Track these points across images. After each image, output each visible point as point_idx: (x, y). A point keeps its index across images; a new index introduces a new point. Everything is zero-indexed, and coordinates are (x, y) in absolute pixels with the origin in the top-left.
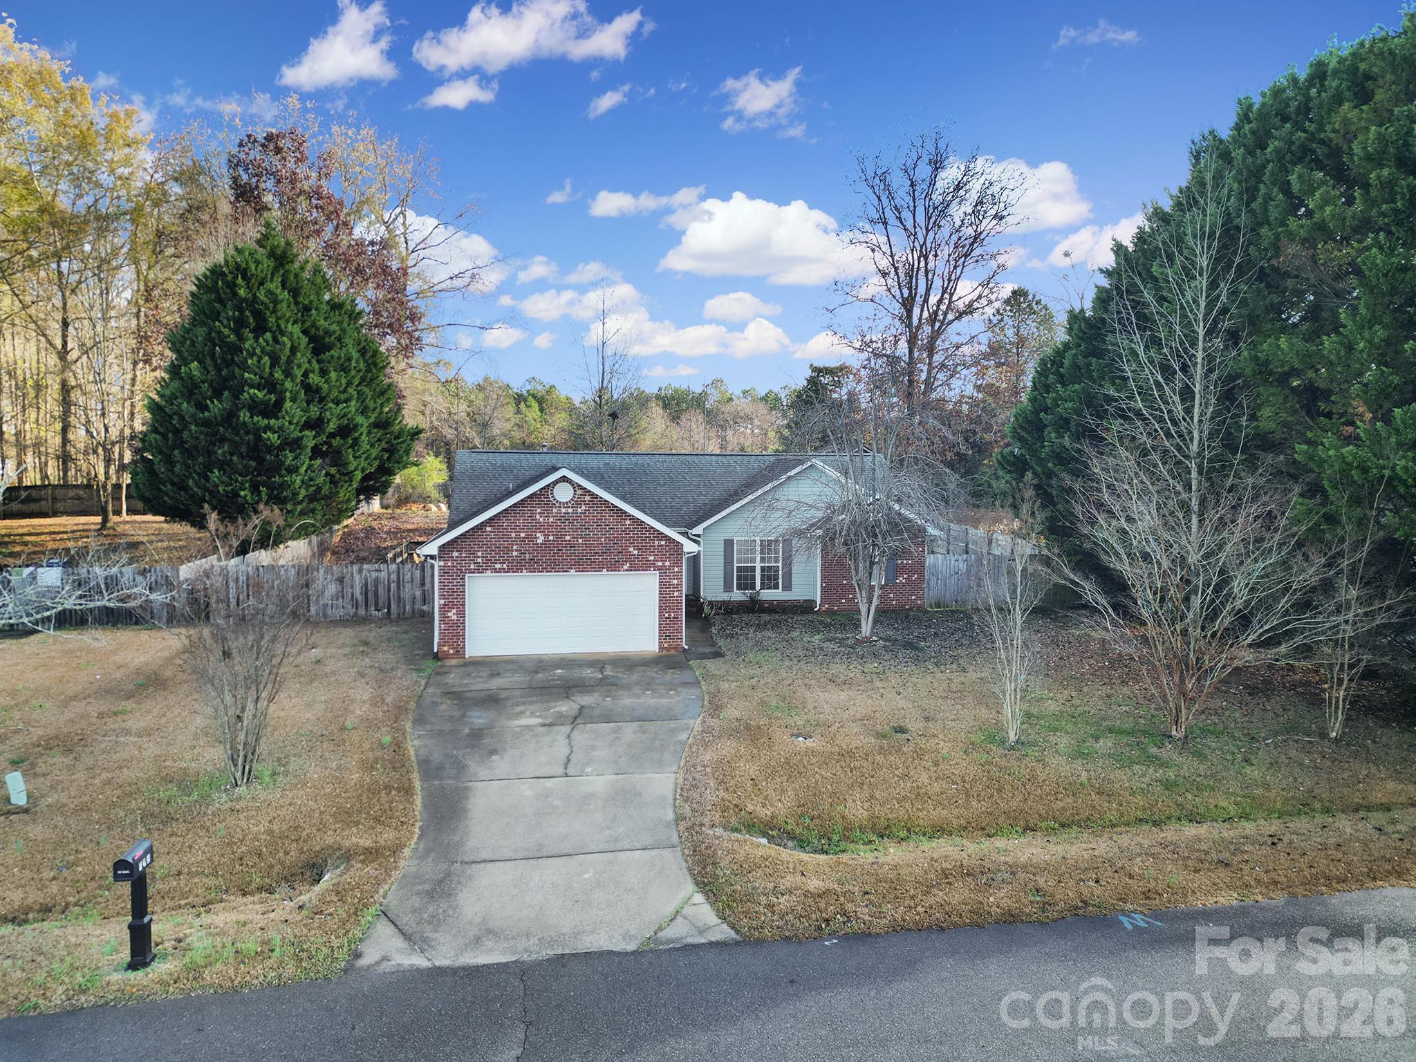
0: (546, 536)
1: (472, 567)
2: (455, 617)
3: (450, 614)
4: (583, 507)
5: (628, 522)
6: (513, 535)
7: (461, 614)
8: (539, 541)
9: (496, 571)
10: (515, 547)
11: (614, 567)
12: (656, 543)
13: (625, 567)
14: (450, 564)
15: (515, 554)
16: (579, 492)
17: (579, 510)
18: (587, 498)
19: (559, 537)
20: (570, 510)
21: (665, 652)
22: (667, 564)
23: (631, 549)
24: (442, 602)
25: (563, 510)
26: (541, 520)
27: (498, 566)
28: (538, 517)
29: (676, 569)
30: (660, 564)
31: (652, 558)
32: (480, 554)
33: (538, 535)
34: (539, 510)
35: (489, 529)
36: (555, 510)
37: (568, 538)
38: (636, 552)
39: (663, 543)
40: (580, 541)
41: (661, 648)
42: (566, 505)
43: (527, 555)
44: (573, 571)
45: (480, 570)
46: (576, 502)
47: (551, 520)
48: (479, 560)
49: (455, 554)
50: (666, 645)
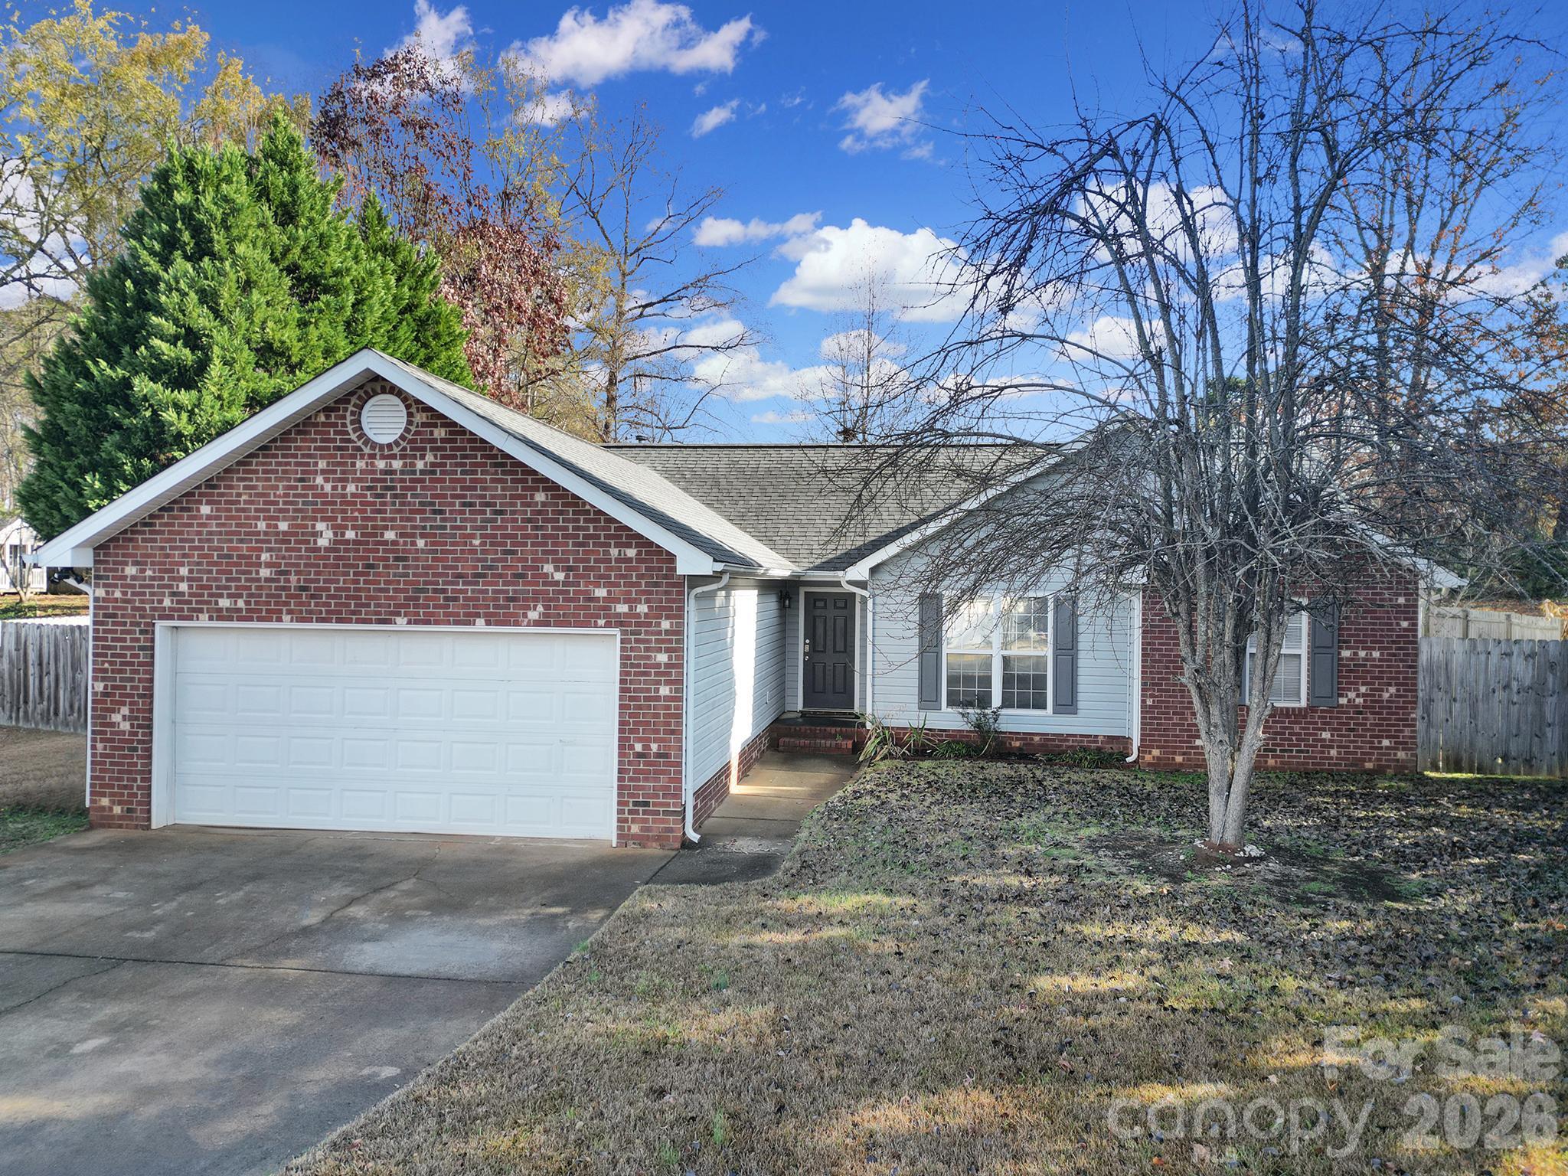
0: (338, 530)
1: (167, 603)
2: (126, 726)
3: (116, 718)
4: (430, 457)
5: (540, 497)
6: (262, 526)
7: (144, 721)
8: (323, 542)
9: (220, 615)
10: (265, 557)
11: (504, 614)
12: (614, 552)
13: (533, 615)
14: (118, 594)
15: (264, 573)
16: (420, 418)
17: (420, 465)
18: (440, 433)
19: (370, 535)
20: (397, 464)
21: (632, 849)
22: (642, 608)
23: (548, 568)
24: (100, 687)
25: (381, 464)
26: (328, 488)
27: (224, 603)
28: (319, 480)
29: (665, 625)
30: (622, 608)
31: (601, 593)
32: (184, 571)
33: (320, 526)
34: (322, 464)
35: (205, 510)
36: (360, 464)
37: (390, 535)
38: (560, 576)
39: (631, 553)
40: (421, 543)
41: (623, 836)
42: (386, 451)
43: (293, 578)
44: (401, 622)
45: (185, 611)
46: (412, 443)
47: (351, 488)
48: (183, 587)
49: (131, 570)
50: (635, 829)
